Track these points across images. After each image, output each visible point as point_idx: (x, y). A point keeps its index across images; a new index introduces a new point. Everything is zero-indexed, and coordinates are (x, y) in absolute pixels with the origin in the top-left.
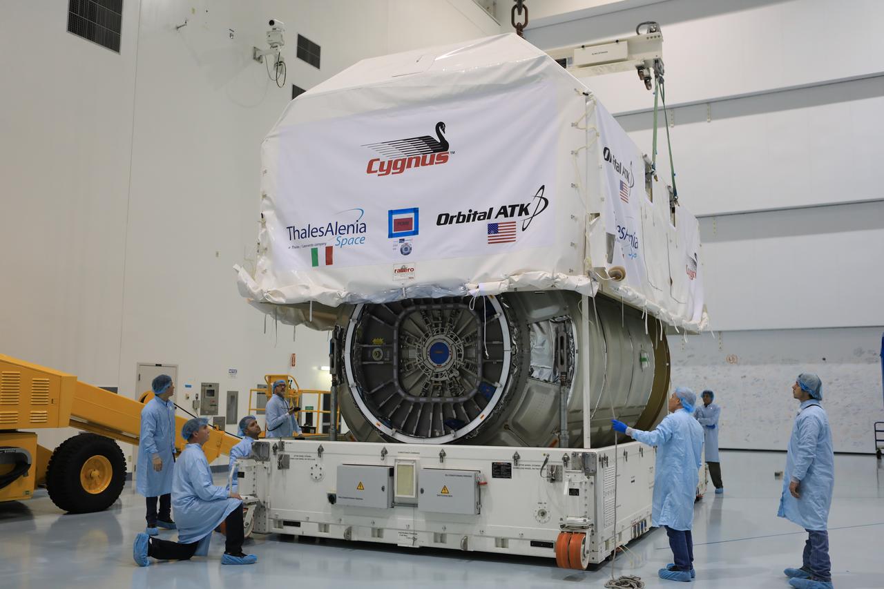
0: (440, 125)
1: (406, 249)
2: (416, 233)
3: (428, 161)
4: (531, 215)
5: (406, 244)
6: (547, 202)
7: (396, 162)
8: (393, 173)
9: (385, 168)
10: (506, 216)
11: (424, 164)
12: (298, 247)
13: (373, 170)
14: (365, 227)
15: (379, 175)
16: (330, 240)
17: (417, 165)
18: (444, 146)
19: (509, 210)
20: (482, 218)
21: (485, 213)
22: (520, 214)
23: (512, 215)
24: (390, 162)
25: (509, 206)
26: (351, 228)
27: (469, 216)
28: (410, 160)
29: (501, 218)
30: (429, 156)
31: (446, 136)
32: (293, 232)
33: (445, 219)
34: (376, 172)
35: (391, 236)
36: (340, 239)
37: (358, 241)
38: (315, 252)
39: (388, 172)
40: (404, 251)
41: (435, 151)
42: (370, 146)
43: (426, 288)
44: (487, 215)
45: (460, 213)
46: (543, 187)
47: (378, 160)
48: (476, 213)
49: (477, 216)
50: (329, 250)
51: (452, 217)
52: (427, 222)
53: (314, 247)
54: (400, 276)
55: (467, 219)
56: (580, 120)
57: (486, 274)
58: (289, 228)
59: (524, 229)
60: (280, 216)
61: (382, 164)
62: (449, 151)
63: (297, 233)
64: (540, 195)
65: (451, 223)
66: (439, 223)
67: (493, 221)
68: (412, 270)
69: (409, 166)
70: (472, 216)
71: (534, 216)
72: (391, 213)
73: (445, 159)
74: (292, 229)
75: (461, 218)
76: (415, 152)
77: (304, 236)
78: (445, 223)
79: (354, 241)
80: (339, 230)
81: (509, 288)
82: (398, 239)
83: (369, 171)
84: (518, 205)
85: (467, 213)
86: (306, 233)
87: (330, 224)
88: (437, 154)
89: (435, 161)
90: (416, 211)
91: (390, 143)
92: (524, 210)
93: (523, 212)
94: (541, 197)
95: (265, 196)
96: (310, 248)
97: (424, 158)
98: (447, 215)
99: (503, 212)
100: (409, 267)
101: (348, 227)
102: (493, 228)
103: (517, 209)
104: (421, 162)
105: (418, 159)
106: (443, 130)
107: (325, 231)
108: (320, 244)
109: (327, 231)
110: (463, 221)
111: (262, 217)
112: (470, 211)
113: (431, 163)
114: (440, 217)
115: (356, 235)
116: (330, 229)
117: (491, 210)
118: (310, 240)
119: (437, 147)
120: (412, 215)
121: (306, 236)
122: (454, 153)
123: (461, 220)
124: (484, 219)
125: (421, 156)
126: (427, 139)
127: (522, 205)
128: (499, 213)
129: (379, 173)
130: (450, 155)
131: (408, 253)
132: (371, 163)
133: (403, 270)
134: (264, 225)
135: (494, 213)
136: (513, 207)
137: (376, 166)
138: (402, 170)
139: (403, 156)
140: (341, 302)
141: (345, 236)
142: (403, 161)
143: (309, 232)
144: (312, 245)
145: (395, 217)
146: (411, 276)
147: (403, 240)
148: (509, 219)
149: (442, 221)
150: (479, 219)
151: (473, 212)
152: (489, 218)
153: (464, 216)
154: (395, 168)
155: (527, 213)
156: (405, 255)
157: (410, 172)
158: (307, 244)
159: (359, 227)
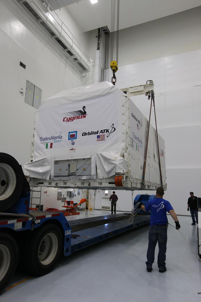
0: (84, 107)
1: (73, 143)
2: (76, 138)
3: (80, 118)
4: (110, 132)
5: (73, 142)
7: (71, 118)
8: (70, 121)
9: (68, 120)
10: (102, 133)
11: (79, 118)
12: (42, 143)
13: (65, 120)
14: (62, 137)
15: (66, 122)
17: (77, 119)
18: (85, 113)
19: (103, 131)
20: (95, 133)
21: (96, 132)
22: (106, 132)
23: (104, 133)
24: (69, 118)
25: (103, 130)
26: (58, 138)
27: (91, 133)
28: (75, 117)
29: (101, 134)
30: (80, 116)
32: (41, 139)
33: (84, 134)
34: (65, 121)
35: (69, 139)
36: (55, 141)
37: (60, 141)
38: (47, 145)
40: (72, 144)
41: (82, 115)
42: (64, 114)
44: (97, 133)
45: (89, 132)
46: (113, 124)
47: (66, 117)
48: (93, 132)
49: (94, 133)
50: (52, 144)
51: (87, 134)
52: (79, 135)
54: (71, 151)
55: (91, 134)
56: (124, 104)
58: (40, 138)
59: (107, 137)
60: (38, 135)
61: (67, 119)
62: (86, 114)
64: (112, 126)
65: (86, 135)
66: (83, 135)
67: (98, 134)
68: (75, 149)
69: (75, 119)
70: (92, 133)
71: (110, 133)
72: (69, 133)
73: (85, 117)
74: (41, 138)
75: (89, 133)
76: (77, 115)
78: (85, 135)
79: (58, 141)
80: (54, 138)
82: (71, 140)
83: (64, 121)
84: (106, 130)
85: (91, 132)
86: (45, 139)
87: (52, 136)
88: (83, 115)
89: (82, 117)
90: (76, 132)
91: (70, 113)
92: (107, 131)
93: (107, 132)
94: (113, 127)
95: (34, 129)
97: (79, 117)
98: (85, 133)
99: (102, 132)
100: (74, 148)
101: (57, 137)
102: (98, 137)
103: (106, 131)
104: (78, 118)
105: (77, 117)
106: (85, 109)
107: (50, 138)
108: (49, 142)
110: (90, 135)
111: (34, 135)
112: (92, 131)
113: (81, 118)
114: (83, 133)
115: (59, 139)
116: (52, 138)
117: (98, 131)
119: (83, 113)
120: (75, 133)
122: (88, 115)
123: (89, 134)
124: (96, 134)
125: (78, 116)
126: (80, 111)
127: (107, 130)
128: (100, 132)
129: (66, 121)
131: (74, 144)
132: (64, 118)
133: (72, 149)
134: (34, 137)
136: (104, 130)
137: (66, 119)
138: (73, 120)
139: (73, 116)
142: (73, 118)
143: (46, 139)
144: (47, 143)
145: (70, 134)
146: (74, 151)
147: (72, 140)
149: (84, 135)
150: (94, 134)
152: (97, 134)
153: (90, 133)
154: (71, 120)
155: (108, 132)
156: (73, 145)
157: (75, 121)
158: (45, 142)
159: (60, 137)
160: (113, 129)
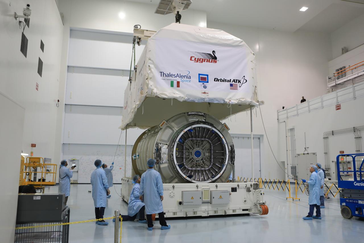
1: (205, 87)
2: (208, 82)
3: (210, 61)
4: (242, 83)
6: (246, 81)
7: (200, 59)
8: (199, 62)
9: (196, 60)
10: (235, 82)
11: (209, 62)
12: (165, 79)
14: (190, 77)
16: (178, 79)
17: (207, 62)
18: (215, 58)
19: (236, 81)
22: (238, 83)
23: (236, 82)
24: (198, 59)
26: (185, 77)
27: (224, 80)
28: (205, 60)
30: (211, 60)
31: (216, 55)
32: (162, 74)
33: (216, 80)
35: (199, 82)
36: (182, 80)
37: (188, 81)
38: (172, 82)
39: (197, 62)
41: (213, 59)
42: (191, 52)
43: (212, 99)
45: (221, 79)
46: (244, 76)
47: (194, 57)
50: (178, 83)
51: (219, 80)
52: (211, 79)
53: (172, 80)
54: (204, 94)
57: (230, 98)
58: (161, 72)
59: (240, 87)
60: (157, 67)
61: (195, 59)
63: (164, 75)
64: (244, 78)
65: (218, 81)
66: (215, 81)
67: (231, 83)
68: (208, 93)
69: (204, 61)
70: (225, 81)
72: (199, 74)
73: (216, 62)
74: (162, 73)
76: (206, 58)
77: (168, 76)
78: (217, 81)
79: (187, 81)
80: (181, 77)
81: (238, 103)
82: (202, 83)
83: (191, 59)
85: (223, 79)
86: (169, 75)
87: (178, 74)
90: (207, 75)
91: (198, 53)
92: (239, 81)
95: (150, 59)
96: (170, 81)
97: (209, 60)
98: (217, 79)
99: (234, 81)
100: (207, 92)
102: (231, 85)
103: (238, 81)
105: (207, 60)
106: (215, 53)
107: (176, 76)
108: (175, 80)
109: (177, 76)
110: (222, 81)
111: (149, 67)
112: (224, 79)
113: (212, 62)
114: (215, 79)
115: (187, 79)
117: (230, 80)
118: (170, 78)
120: (206, 77)
121: (169, 76)
122: (218, 61)
123: (221, 81)
124: (229, 82)
125: (208, 59)
126: (210, 54)
127: (239, 80)
128: (233, 81)
129: (194, 61)
130: (217, 61)
131: (206, 88)
132: (191, 57)
133: (204, 93)
134: (150, 69)
135: (232, 81)
136: (237, 80)
137: (193, 59)
138: (202, 62)
140: (185, 100)
141: (184, 79)
142: (203, 59)
143: (170, 75)
144: (171, 80)
145: (201, 76)
146: (207, 95)
147: (204, 84)
148: (236, 83)
150: (227, 81)
151: (225, 79)
152: (230, 82)
153: (222, 80)
154: (200, 61)
155: (240, 83)
157: (205, 63)
158: (169, 79)
159: (188, 77)
160: (245, 81)
